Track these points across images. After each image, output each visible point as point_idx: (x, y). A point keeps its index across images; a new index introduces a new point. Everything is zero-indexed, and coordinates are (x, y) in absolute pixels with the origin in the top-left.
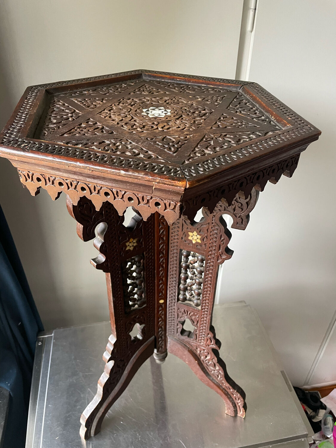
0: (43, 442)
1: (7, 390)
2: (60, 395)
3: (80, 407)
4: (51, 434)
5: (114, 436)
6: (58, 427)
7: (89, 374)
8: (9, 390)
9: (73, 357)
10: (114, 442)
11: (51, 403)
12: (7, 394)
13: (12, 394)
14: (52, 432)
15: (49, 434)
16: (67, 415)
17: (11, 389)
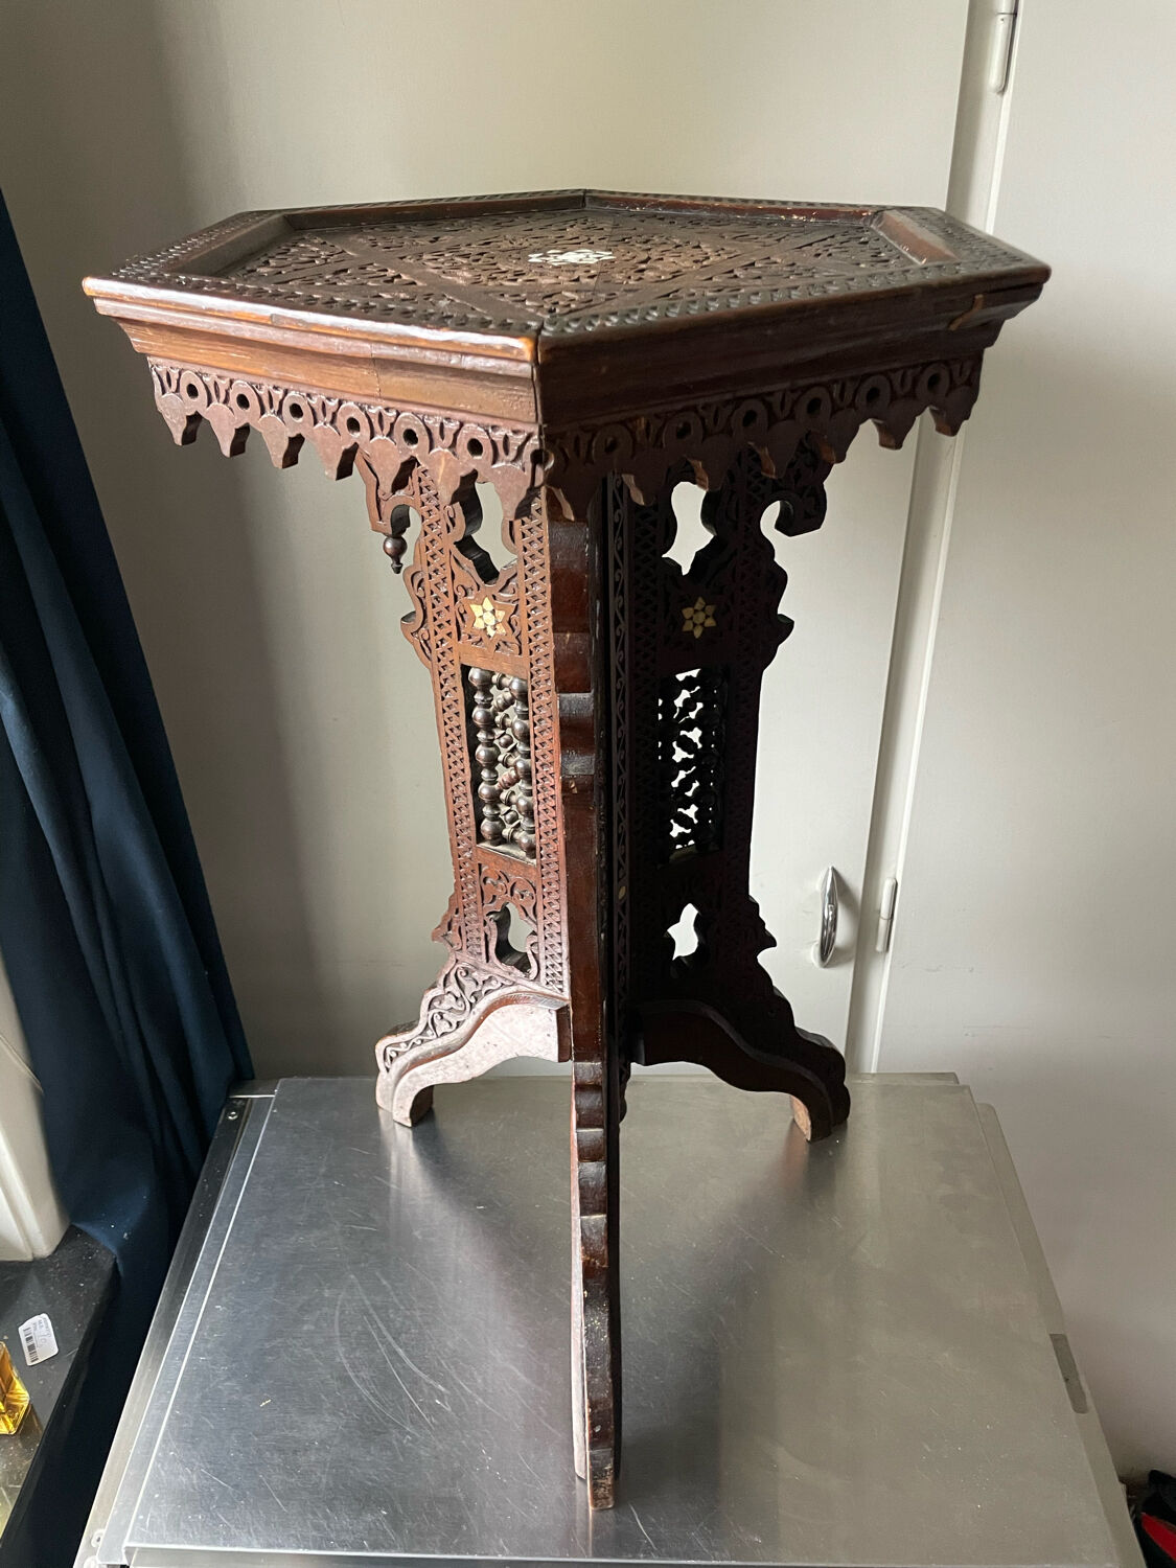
0: (170, 1418)
1: (109, 1252)
2: (258, 1279)
3: (313, 1328)
4: (204, 1397)
5: (405, 1441)
6: (228, 1379)
7: (362, 1231)
8: (114, 1251)
9: (323, 1170)
10: (401, 1459)
11: (224, 1299)
12: (108, 1266)
13: (121, 1269)
14: (207, 1390)
15: (198, 1396)
16: (267, 1346)
17: (120, 1250)
